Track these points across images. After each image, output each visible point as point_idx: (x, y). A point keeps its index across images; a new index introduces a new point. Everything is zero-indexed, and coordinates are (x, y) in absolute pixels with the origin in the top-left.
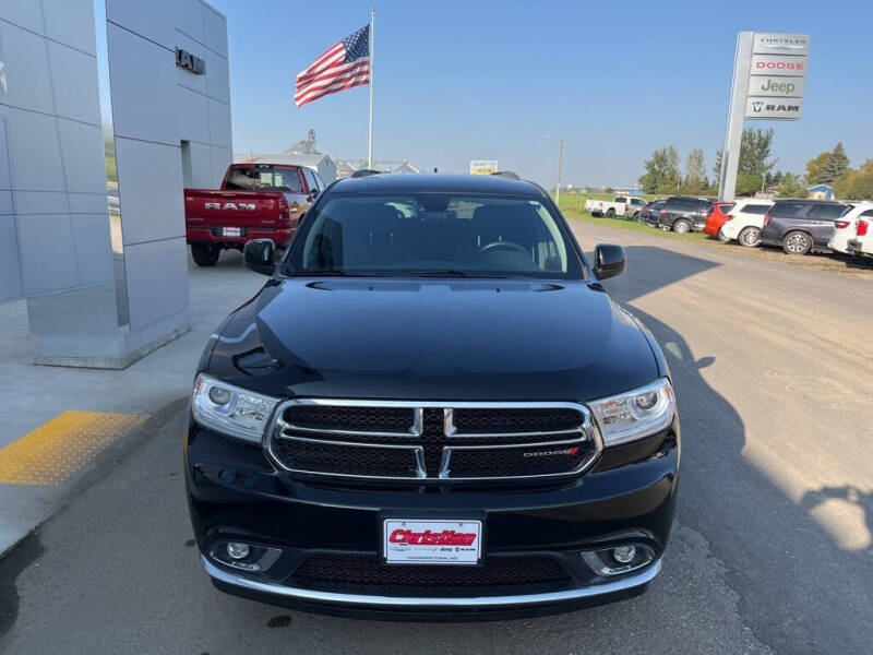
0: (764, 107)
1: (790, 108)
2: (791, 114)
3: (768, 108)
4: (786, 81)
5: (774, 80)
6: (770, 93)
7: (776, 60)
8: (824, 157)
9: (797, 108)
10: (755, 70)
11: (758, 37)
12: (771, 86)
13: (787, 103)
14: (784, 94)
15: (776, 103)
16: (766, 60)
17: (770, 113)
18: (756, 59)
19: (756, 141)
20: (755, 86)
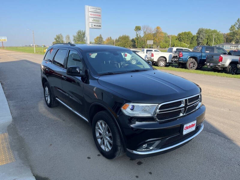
0: (93, 26)
1: (99, 26)
2: (99, 27)
3: (94, 26)
4: (97, 19)
5: (95, 19)
6: (94, 22)
7: (95, 14)
8: (97, 38)
9: (100, 26)
10: (90, 16)
11: (90, 7)
12: (94, 20)
13: (98, 25)
14: (97, 22)
15: (96, 24)
16: (92, 13)
17: (95, 27)
18: (90, 13)
19: (82, 33)
20: (91, 20)
